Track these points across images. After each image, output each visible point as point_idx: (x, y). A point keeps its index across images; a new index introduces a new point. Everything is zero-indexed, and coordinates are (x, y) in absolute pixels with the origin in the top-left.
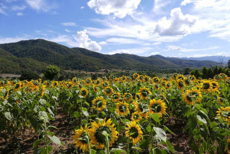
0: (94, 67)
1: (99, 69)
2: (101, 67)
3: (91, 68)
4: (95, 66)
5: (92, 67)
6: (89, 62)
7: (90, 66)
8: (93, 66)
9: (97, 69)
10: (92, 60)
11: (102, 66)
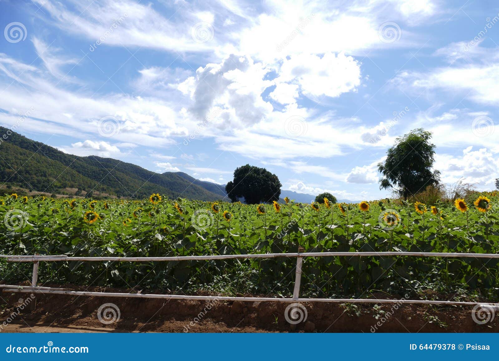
0: (48, 180)
1: (60, 188)
2: (67, 182)
3: (39, 182)
4: (51, 178)
5: (40, 178)
6: (32, 165)
7: (34, 176)
8: (44, 178)
9: (56, 186)
10: (39, 162)
11: (69, 180)
